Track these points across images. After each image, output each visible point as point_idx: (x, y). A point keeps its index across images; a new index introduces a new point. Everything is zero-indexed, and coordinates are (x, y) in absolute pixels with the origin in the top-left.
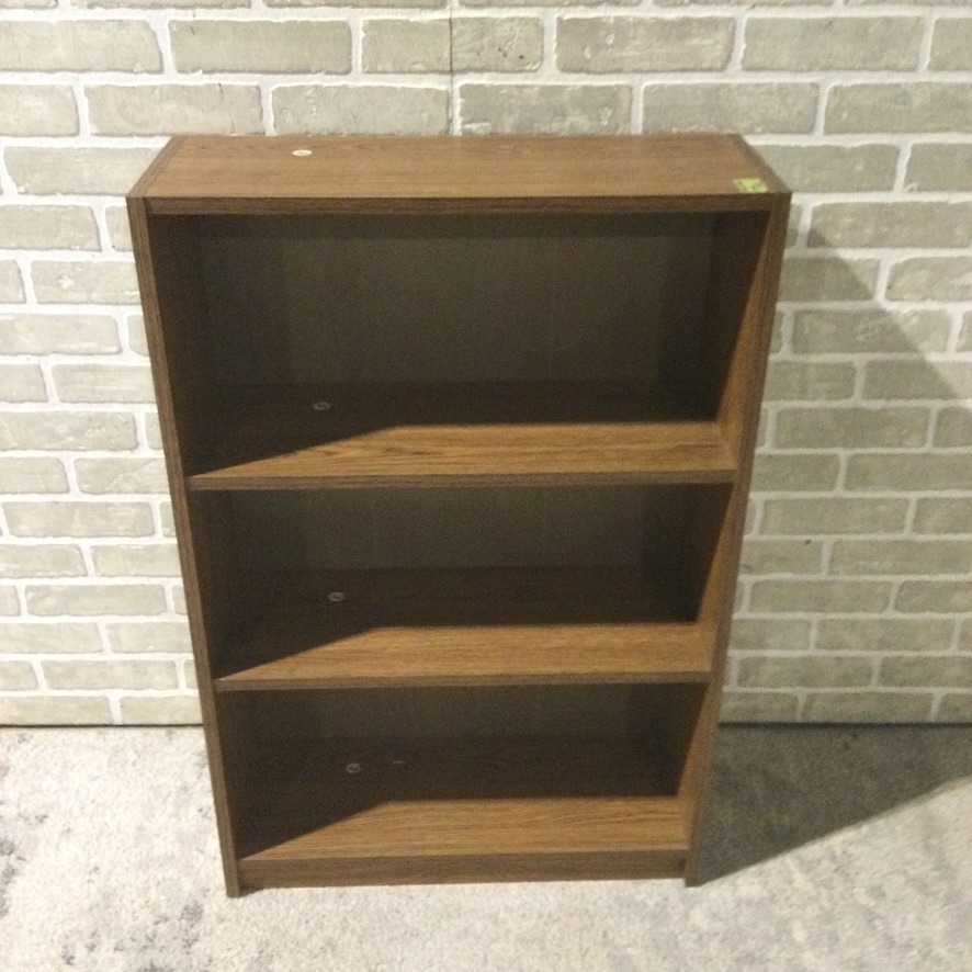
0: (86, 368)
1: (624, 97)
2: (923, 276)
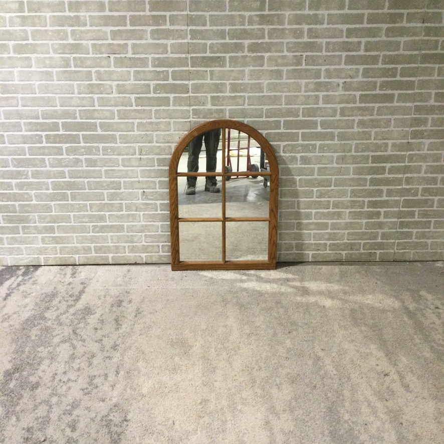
1: (224, 111)
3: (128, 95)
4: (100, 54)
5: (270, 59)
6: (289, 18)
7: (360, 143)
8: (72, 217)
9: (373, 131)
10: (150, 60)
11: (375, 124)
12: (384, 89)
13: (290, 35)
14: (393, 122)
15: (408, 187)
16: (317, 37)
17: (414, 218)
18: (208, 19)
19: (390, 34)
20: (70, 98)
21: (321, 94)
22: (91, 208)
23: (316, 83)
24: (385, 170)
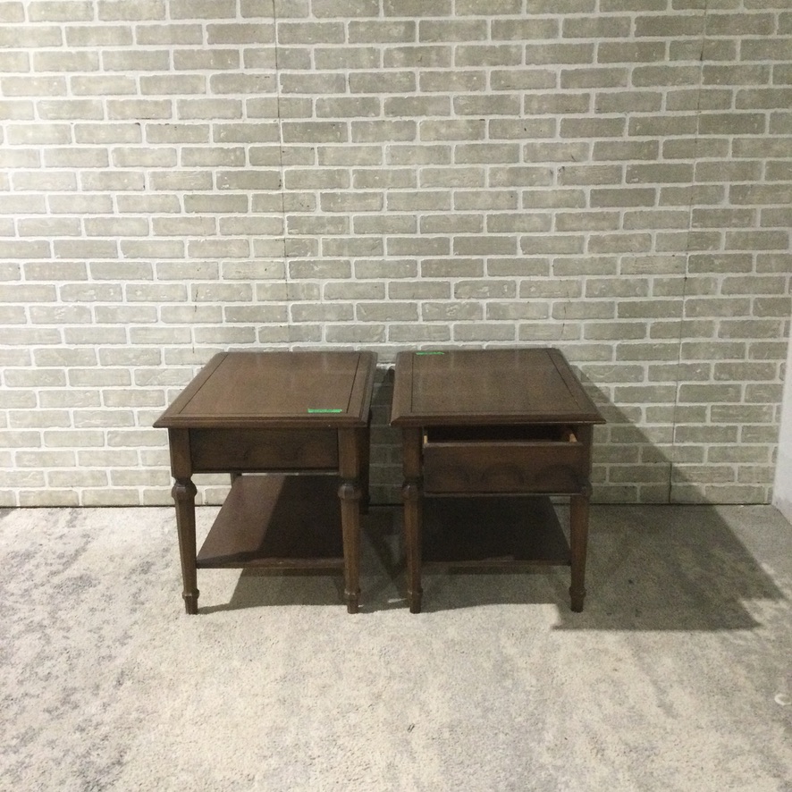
0: (143, 329)
1: (346, 220)
2: (467, 287)
3: (173, 193)
4: (123, 119)
5: (426, 127)
6: (457, 54)
7: (598, 280)
8: (72, 416)
9: (619, 258)
10: (211, 129)
11: (621, 244)
12: (637, 180)
13: (460, 83)
14: (654, 242)
15: (689, 362)
16: (507, 87)
17: (704, 421)
18: (312, 56)
19: (642, 81)
20: (69, 197)
21: (521, 190)
22: (106, 399)
23: (511, 169)
24: (644, 331)
